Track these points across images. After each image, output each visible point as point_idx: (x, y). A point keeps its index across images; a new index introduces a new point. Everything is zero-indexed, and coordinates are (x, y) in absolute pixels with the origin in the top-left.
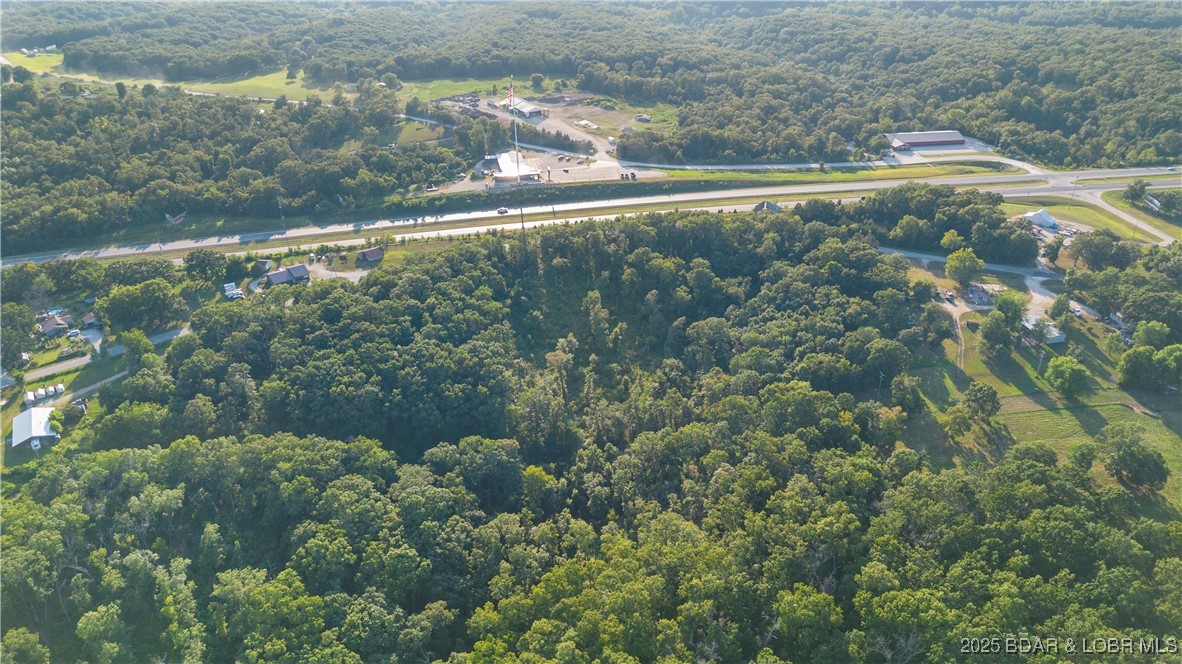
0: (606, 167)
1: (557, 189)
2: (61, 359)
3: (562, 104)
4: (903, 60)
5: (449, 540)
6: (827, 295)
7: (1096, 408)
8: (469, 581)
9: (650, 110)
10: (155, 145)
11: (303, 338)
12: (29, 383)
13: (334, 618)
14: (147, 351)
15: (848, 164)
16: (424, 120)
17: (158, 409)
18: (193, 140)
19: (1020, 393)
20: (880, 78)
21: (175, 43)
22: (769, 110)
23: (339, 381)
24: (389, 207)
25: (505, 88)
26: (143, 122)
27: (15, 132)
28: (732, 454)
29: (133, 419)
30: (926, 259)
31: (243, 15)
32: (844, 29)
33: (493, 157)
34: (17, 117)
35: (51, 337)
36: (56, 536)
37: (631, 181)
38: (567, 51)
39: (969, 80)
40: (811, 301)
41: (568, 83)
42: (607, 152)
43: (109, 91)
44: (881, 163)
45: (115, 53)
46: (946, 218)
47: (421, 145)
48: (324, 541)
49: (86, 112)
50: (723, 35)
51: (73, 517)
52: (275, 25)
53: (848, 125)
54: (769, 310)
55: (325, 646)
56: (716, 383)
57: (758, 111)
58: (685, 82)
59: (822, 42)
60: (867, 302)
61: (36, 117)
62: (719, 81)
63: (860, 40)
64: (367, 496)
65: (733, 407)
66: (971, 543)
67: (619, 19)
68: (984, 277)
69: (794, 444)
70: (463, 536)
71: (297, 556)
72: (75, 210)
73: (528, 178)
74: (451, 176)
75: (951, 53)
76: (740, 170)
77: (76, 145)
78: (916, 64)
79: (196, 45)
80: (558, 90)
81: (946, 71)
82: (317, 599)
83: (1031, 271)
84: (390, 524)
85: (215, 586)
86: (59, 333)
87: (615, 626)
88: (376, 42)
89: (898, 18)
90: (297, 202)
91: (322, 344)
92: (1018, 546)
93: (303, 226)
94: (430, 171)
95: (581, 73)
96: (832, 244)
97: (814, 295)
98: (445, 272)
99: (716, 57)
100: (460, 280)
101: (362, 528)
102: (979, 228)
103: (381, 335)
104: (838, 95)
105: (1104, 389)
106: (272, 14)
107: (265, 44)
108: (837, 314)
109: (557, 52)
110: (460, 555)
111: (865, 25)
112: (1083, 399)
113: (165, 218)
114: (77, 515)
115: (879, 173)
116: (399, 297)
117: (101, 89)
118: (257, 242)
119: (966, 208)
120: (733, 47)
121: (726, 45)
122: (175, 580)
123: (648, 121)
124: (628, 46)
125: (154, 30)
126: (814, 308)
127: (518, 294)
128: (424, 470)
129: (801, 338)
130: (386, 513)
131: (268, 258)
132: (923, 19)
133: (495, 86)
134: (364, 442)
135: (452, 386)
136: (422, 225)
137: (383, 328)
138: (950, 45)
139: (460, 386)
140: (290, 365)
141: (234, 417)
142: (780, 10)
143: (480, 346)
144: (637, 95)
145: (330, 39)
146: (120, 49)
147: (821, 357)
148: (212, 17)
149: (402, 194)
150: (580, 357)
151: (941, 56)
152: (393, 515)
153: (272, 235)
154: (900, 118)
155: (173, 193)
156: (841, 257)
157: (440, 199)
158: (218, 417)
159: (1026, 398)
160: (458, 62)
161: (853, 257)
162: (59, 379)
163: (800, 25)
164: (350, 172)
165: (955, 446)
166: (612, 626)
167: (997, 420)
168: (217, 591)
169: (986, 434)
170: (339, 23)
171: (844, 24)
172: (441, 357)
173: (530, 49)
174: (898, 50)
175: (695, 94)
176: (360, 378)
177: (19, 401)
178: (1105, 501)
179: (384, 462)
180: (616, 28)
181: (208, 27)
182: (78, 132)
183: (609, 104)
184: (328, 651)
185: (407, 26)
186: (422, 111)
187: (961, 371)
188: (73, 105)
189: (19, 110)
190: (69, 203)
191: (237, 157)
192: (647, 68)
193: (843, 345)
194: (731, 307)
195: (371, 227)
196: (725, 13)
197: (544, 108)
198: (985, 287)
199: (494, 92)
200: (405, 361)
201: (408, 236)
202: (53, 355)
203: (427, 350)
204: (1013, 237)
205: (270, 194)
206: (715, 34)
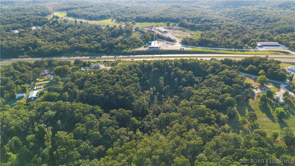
0: (178, 46)
1: (163, 51)
2: (44, 81)
3: (173, 30)
4: (270, 22)
5: (108, 132)
6: (220, 84)
7: (287, 123)
8: (110, 142)
9: (195, 32)
10: (79, 35)
11: (91, 82)
12: (36, 85)
13: (78, 145)
14: (60, 81)
15: (243, 50)
16: (138, 32)
17: (57, 94)
18: (86, 34)
19: (266, 116)
20: (262, 26)
21: (90, 11)
22: (226, 34)
23: (95, 92)
24: (123, 53)
25: (160, 25)
26: (78, 29)
27: (52, 30)
28: (180, 121)
29: (52, 95)
30: (254, 77)
31: (107, 5)
32: (256, 12)
33: (151, 42)
34: (53, 27)
35: (44, 76)
36: (28, 118)
37: (182, 50)
38: (178, 16)
39: (287, 28)
40: (216, 85)
41: (176, 24)
42: (179, 42)
43: (74, 22)
44: (253, 50)
45: (77, 13)
46: (262, 66)
47: (135, 38)
48: (80, 127)
49: (67, 26)
50: (222, 13)
51: (32, 115)
52: (114, 8)
53: (247, 39)
54: (204, 86)
55: (74, 151)
56: (184, 103)
57: (222, 34)
58: (206, 25)
59: (249, 16)
60: (231, 87)
61: (57, 27)
62: (215, 25)
63: (259, 16)
64: (93, 119)
65: (185, 109)
66: (231, 153)
67: (195, 8)
68: (269, 83)
69: (196, 121)
70: (111, 132)
71: (75, 130)
72: (57, 48)
73: (157, 48)
74: (140, 46)
75: (285, 20)
76: (212, 49)
77: (63, 34)
78: (273, 23)
79: (95, 12)
80: (173, 26)
81: (281, 25)
82: (75, 140)
83: (283, 83)
84: (96, 126)
85: (56, 134)
86: (46, 75)
87: (136, 158)
88: (134, 13)
89: (275, 10)
90: (104, 50)
91: (95, 83)
92: (245, 156)
93: (104, 55)
94: (135, 45)
95: (180, 22)
96: (226, 70)
97: (217, 83)
98: (127, 69)
99: (217, 19)
100: (130, 71)
101: (90, 126)
102: (270, 70)
103: (108, 83)
104: (248, 31)
105: (291, 118)
106: (114, 5)
107: (109, 12)
108: (221, 89)
109: (175, 16)
110: (110, 136)
111: (262, 12)
112: (284, 120)
113: (75, 52)
114: (34, 115)
115: (251, 52)
116: (115, 74)
117: (72, 21)
118: (93, 58)
119: (268, 64)
120: (224, 17)
121: (222, 16)
122: (49, 131)
123: (193, 35)
124: (194, 15)
125: (87, 8)
126: (216, 87)
127: (145, 76)
128: (108, 115)
129: (209, 94)
130: (96, 123)
131: (93, 62)
132: (282, 10)
133: (157, 25)
134: (97, 107)
135: (120, 96)
136: (130, 57)
137: (109, 81)
138: (285, 18)
139: (122, 96)
140: (86, 87)
141: (73, 97)
142: (241, 6)
143: (129, 88)
144: (193, 28)
145: (124, 11)
146: (78, 12)
147: (213, 100)
148: (100, 6)
149: (127, 50)
150: (155, 93)
151: (281, 22)
152: (98, 124)
153: (96, 57)
154: (263, 38)
155: (78, 46)
156: (227, 74)
157: (135, 51)
158: (69, 97)
159: (267, 117)
160: (151, 18)
161: (230, 75)
162: (42, 85)
163: (244, 11)
164: (116, 44)
165: (242, 128)
166: (135, 158)
167: (256, 122)
168: (56, 135)
169: (252, 125)
170: (127, 7)
171: (256, 11)
172: (120, 89)
173: (169, 16)
174: (269, 19)
175: (208, 28)
176: (100, 92)
177: (33, 89)
178: (276, 148)
179: (100, 112)
180: (193, 10)
181: (99, 8)
182: (65, 31)
183: (184, 30)
184: (74, 152)
185: (143, 9)
186: (138, 30)
187: (252, 108)
188: (65, 25)
189: (54, 25)
190: (57, 47)
191: (95, 38)
192: (197, 21)
193: (220, 97)
194: (195, 84)
195: (118, 57)
196: (226, 7)
197: (167, 30)
198: (268, 86)
199: (157, 26)
200: (112, 89)
201: (124, 60)
202: (43, 80)
203: (117, 87)
204: (279, 73)
205: (98, 47)
206: (221, 13)
